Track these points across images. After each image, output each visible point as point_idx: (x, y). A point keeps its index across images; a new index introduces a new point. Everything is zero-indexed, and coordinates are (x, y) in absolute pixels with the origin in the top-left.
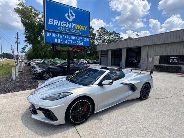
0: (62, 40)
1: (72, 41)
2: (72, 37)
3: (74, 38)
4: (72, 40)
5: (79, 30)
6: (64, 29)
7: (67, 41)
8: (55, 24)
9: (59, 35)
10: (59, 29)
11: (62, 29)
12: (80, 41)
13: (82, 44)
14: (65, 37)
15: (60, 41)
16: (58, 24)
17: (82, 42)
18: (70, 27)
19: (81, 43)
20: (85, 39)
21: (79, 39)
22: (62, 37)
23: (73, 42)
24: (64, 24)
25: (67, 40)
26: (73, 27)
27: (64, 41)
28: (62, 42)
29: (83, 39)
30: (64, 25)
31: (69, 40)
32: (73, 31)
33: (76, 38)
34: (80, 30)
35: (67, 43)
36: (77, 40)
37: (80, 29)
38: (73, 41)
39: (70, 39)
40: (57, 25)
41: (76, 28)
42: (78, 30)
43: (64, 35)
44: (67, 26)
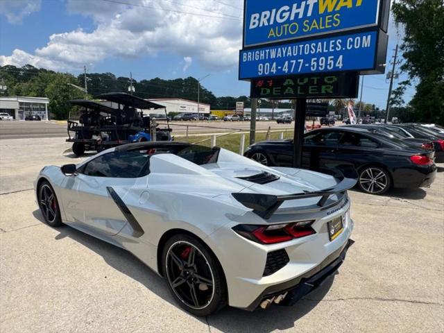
0: (275, 64)
1: (302, 61)
2: (303, 48)
3: (311, 49)
4: (303, 56)
5: (334, 12)
6: (284, 28)
7: (289, 63)
8: (263, 24)
9: (269, 52)
10: (272, 33)
11: (279, 33)
12: (331, 54)
13: (340, 66)
14: (284, 52)
15: (270, 70)
16: (269, 20)
17: (341, 57)
18: (301, 16)
19: (335, 60)
20: (352, 43)
21: (328, 48)
22: (276, 55)
23: (307, 65)
24: (284, 14)
25: (287, 63)
26: (309, 14)
27: (279, 68)
28: (274, 71)
29: (343, 44)
30: (284, 17)
31: (294, 61)
32: (310, 24)
33: (316, 48)
34: (338, 12)
35: (286, 70)
36: (318, 55)
37: (338, 9)
38: (307, 59)
39: (296, 58)
40: (266, 24)
41: (321, 11)
42: (330, 14)
43: (279, 49)
44: (292, 18)
